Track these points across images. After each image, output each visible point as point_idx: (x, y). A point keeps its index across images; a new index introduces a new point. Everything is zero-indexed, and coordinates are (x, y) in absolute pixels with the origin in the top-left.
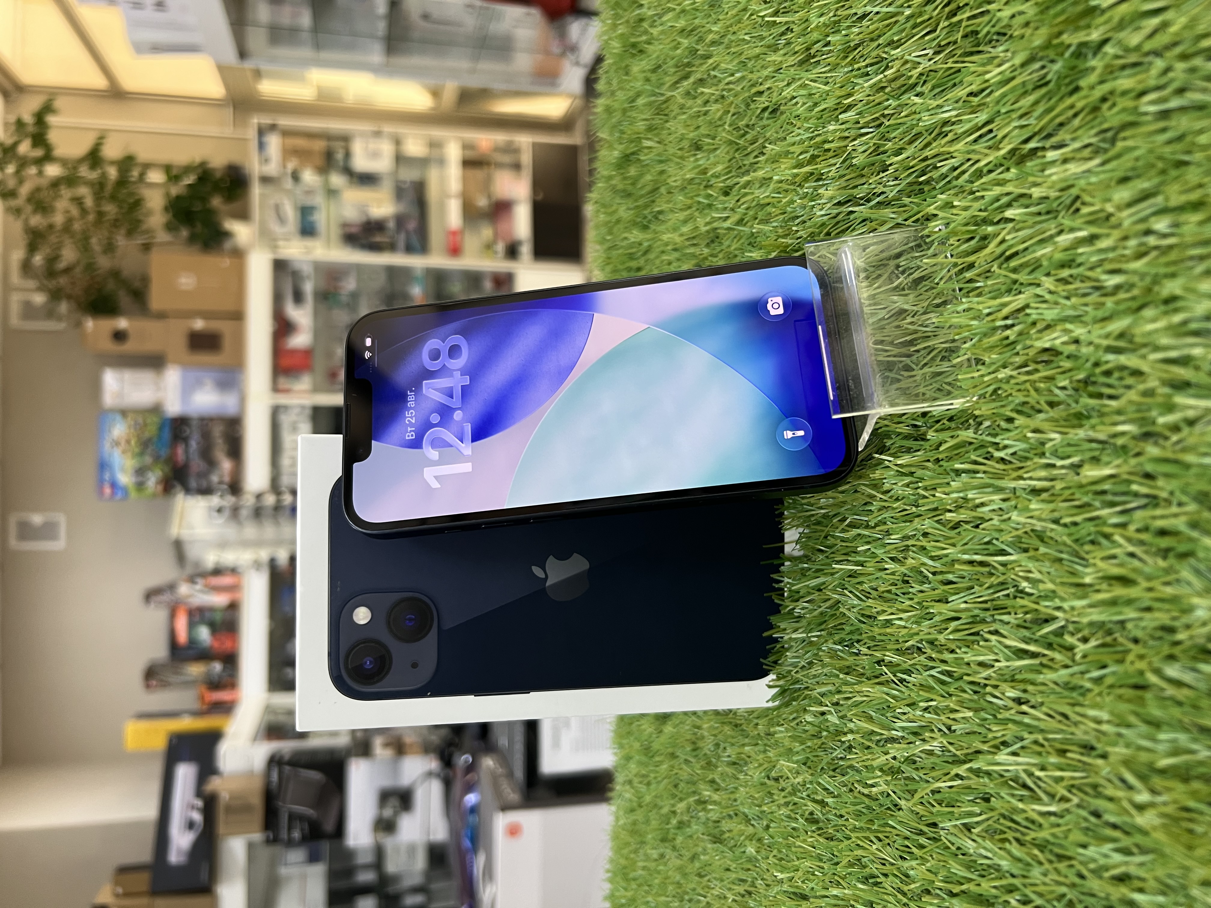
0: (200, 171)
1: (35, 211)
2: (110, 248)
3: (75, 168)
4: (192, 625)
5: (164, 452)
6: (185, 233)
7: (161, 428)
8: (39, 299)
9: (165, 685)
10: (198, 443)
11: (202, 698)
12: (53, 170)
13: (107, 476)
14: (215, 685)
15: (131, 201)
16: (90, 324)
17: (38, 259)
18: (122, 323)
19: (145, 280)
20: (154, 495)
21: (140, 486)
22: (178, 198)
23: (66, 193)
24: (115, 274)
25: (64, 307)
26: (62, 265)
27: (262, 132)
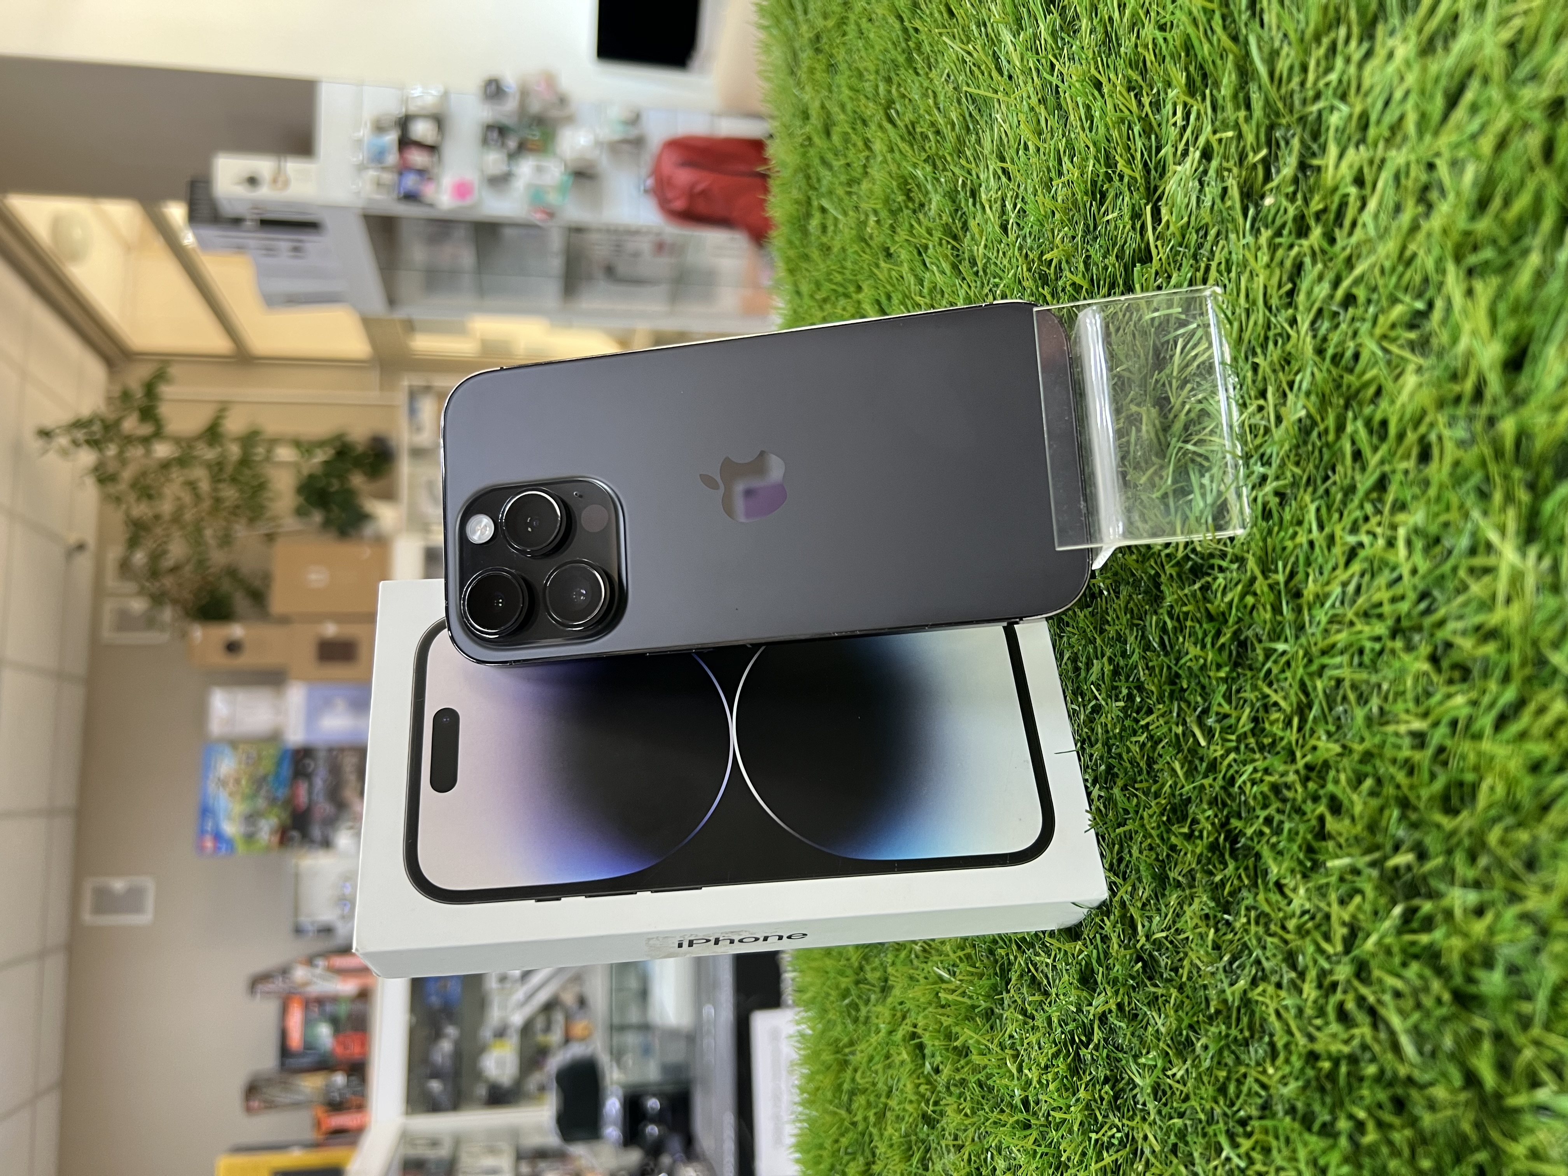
0: (338, 444)
1: (139, 499)
2: (226, 540)
3: (190, 448)
4: (308, 1023)
5: (282, 793)
6: (317, 517)
7: (279, 764)
8: (138, 605)
9: (270, 1106)
10: (325, 781)
11: (318, 1124)
12: (162, 450)
13: (209, 826)
14: (336, 1106)
15: (255, 483)
16: (198, 632)
17: (140, 557)
18: (237, 631)
19: (267, 577)
20: (268, 848)
21: (250, 837)
22: (311, 477)
23: (177, 475)
24: (232, 572)
25: (167, 614)
26: (168, 562)
27: (413, 395)
